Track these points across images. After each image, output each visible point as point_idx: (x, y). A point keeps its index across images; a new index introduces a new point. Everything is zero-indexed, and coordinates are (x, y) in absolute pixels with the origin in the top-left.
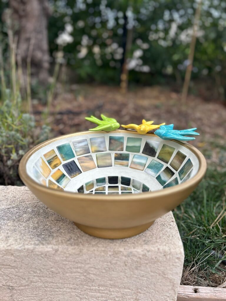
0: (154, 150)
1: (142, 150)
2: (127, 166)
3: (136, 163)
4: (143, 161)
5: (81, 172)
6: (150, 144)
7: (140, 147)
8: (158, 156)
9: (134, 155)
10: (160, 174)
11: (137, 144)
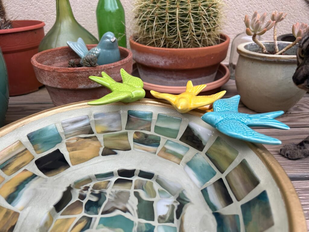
0: (201, 141)
1: (180, 136)
2: (155, 153)
3: (168, 151)
4: (180, 151)
5: (69, 166)
6: (195, 131)
7: (178, 131)
8: (207, 152)
9: (167, 140)
10: (206, 188)
11: (174, 126)
